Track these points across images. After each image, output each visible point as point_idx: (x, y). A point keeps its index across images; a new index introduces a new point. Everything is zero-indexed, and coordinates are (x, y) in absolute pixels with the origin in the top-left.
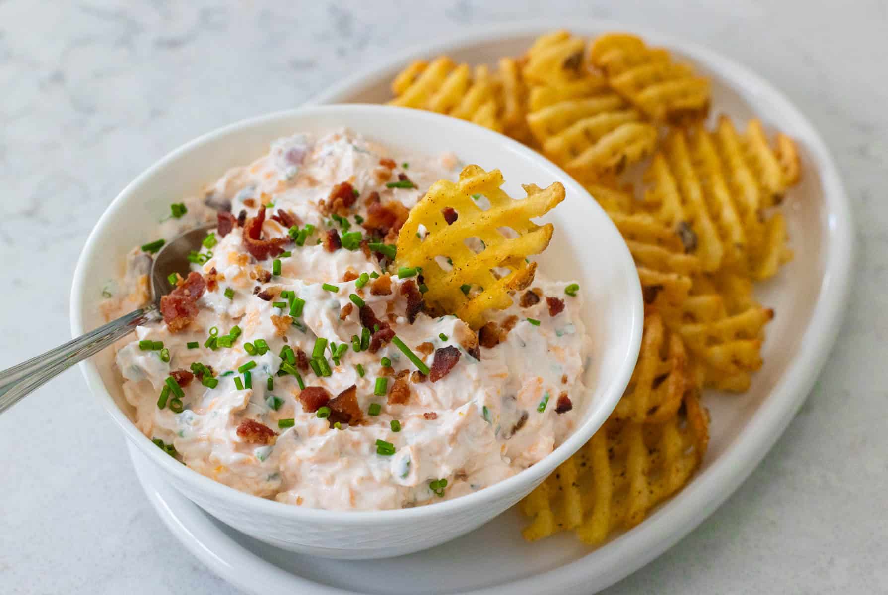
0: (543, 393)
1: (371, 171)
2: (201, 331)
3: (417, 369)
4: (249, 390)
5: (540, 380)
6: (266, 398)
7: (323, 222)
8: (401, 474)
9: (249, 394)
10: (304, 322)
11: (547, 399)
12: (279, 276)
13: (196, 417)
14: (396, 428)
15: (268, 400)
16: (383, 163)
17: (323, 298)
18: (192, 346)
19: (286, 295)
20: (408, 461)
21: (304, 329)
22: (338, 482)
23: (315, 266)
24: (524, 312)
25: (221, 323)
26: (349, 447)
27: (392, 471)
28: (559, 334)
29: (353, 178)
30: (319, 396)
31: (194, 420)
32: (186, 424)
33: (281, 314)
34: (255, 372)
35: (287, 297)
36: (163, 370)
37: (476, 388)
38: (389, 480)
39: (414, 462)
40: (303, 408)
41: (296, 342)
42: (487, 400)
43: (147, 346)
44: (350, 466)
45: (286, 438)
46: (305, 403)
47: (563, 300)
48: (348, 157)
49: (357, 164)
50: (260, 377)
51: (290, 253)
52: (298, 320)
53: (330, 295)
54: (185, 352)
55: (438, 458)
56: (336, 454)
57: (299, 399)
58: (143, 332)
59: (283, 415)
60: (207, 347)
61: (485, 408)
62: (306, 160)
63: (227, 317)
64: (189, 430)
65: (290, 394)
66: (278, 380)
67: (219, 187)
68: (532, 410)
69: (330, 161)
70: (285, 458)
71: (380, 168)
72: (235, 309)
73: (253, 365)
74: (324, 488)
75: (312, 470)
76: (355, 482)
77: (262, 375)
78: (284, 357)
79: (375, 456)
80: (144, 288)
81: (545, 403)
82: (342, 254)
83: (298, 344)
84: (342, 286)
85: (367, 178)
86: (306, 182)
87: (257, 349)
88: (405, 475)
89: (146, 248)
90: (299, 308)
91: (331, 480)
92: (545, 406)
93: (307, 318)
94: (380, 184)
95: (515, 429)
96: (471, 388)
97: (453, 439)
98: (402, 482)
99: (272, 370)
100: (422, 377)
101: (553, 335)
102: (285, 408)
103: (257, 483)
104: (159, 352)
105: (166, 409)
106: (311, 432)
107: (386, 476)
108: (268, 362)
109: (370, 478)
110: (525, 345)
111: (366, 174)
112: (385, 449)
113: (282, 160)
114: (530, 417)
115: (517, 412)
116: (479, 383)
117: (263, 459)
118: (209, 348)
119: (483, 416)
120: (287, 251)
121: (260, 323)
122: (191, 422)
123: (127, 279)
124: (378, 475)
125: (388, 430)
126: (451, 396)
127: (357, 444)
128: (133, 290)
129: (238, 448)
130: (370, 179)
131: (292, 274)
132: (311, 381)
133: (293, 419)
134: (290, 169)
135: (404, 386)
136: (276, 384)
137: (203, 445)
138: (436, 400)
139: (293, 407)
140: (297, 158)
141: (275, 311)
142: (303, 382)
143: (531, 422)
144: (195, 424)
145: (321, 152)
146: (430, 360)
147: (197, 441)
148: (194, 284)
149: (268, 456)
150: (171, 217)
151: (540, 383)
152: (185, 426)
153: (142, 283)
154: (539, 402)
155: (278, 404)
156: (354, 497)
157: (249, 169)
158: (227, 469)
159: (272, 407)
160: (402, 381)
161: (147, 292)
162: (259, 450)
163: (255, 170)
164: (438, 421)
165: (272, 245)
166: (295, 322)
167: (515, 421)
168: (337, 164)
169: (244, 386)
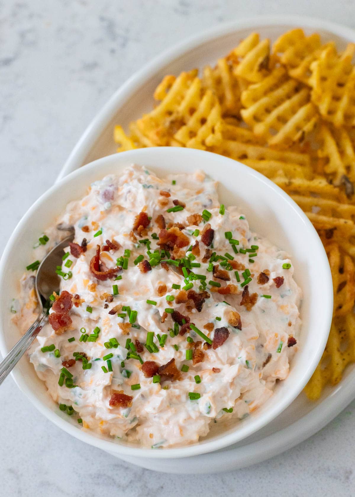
0: (279, 342)
1: (156, 201)
2: (76, 330)
3: (205, 341)
4: (111, 373)
5: (276, 336)
6: (121, 372)
7: (134, 246)
8: (206, 412)
9: (111, 375)
10: (138, 323)
11: (281, 345)
12: (118, 295)
13: (83, 392)
14: (198, 380)
15: (123, 373)
16: (162, 194)
17: (148, 309)
18: (71, 340)
19: (125, 308)
20: (209, 406)
21: (139, 327)
22: (171, 423)
23: (138, 283)
24: (261, 288)
25: (86, 324)
26: (174, 400)
27: (201, 410)
28: (282, 297)
29: (146, 207)
30: (153, 368)
31: (82, 396)
32: (78, 397)
33: (124, 321)
34: (113, 359)
35: (126, 310)
36: (58, 363)
37: (240, 349)
38: (201, 416)
39: (212, 405)
40: (144, 375)
41: (134, 335)
42: (247, 356)
43: (45, 350)
44: (176, 413)
45: (138, 399)
46: (145, 373)
47: (283, 277)
48: (141, 194)
49: (147, 199)
50: (116, 362)
51: (121, 276)
52: (135, 323)
53: (152, 306)
54: (67, 345)
55: (225, 398)
56: (168, 406)
57: (142, 370)
58: (42, 340)
59: (132, 382)
60: (81, 342)
61: (246, 361)
62: (115, 196)
63: (89, 320)
64: (80, 401)
65: (136, 367)
66: (127, 361)
67: (65, 220)
68: (274, 353)
69: (130, 198)
70: (139, 411)
71: (161, 198)
72: (94, 315)
73: (112, 355)
74: (163, 426)
75: (155, 417)
76: (181, 421)
77: (117, 361)
78: (128, 347)
79: (189, 401)
80: (34, 299)
81: (280, 347)
82: (153, 274)
83: (136, 335)
84: (158, 299)
85: (154, 206)
86: (117, 209)
87: (113, 344)
88: (209, 413)
89: (29, 268)
90: (134, 318)
91: (167, 422)
92: (281, 349)
93: (140, 321)
94: (162, 208)
95: (265, 364)
96: (237, 350)
97: (232, 384)
98: (208, 416)
99: (123, 358)
100: (208, 345)
101: (280, 299)
102: (133, 375)
103: (125, 426)
104: (53, 352)
105: (64, 385)
106: (151, 392)
107: (198, 414)
108: (119, 352)
109: (189, 418)
110: (264, 311)
111: (153, 203)
112: (194, 396)
113: (100, 199)
114: (273, 356)
115: (265, 355)
116: (242, 346)
117: (126, 416)
118: (82, 341)
119: (246, 366)
120: (119, 275)
121: (111, 326)
122: (81, 397)
123: (22, 294)
124: (193, 415)
125: (194, 383)
126: (226, 356)
127: (178, 397)
128: (27, 300)
129: (111, 411)
130: (156, 206)
131: (124, 292)
132: (147, 357)
133: (139, 384)
134: (107, 205)
135: (200, 353)
136: (126, 363)
137: (90, 409)
138: (219, 359)
139: (137, 375)
140: (109, 196)
141: (120, 320)
142: (142, 359)
143: (274, 359)
144: (84, 397)
145: (124, 190)
146: (212, 336)
147: (86, 406)
148: (65, 298)
149: (129, 413)
150: (40, 244)
151: (277, 337)
152: (77, 398)
153: (32, 296)
154: (277, 347)
155: (129, 374)
156: (182, 429)
157: (81, 202)
158: (106, 422)
159: (125, 377)
160: (198, 350)
161: (36, 301)
162: (123, 411)
163: (85, 204)
164: (221, 373)
165: (109, 273)
166: (133, 325)
167: (264, 360)
168: (135, 199)
169: (108, 371)
